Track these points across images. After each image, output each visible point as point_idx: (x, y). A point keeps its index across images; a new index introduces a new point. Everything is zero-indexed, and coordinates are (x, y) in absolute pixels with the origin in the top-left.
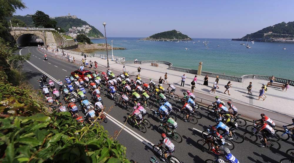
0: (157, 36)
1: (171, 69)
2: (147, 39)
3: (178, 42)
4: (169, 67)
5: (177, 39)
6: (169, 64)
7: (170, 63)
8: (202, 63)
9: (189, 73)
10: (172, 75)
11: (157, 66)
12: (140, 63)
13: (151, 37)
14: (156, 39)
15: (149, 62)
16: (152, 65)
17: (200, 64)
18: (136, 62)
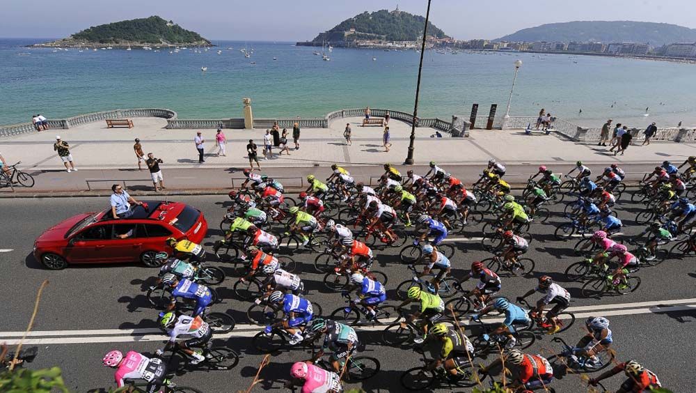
0: (99, 35)
1: (176, 128)
2: (64, 43)
3: (177, 51)
4: (169, 121)
5: (172, 43)
6: (166, 115)
7: (168, 112)
8: (249, 100)
9: (227, 128)
10: (183, 141)
11: (128, 125)
12: (63, 125)
13: (77, 37)
14: (102, 42)
15: (94, 119)
16: (111, 125)
17: (246, 102)
18: (41, 127)
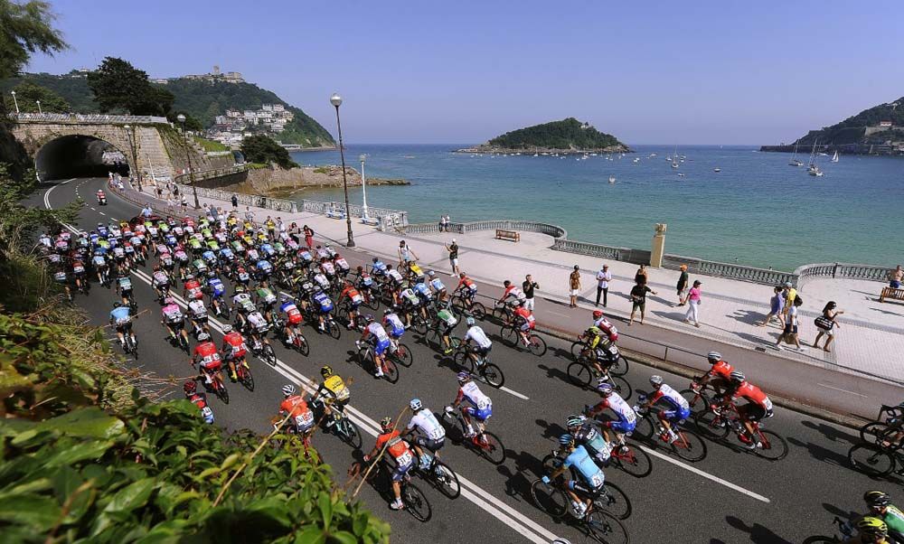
0: (512, 141)
1: (564, 251)
2: (482, 149)
3: (585, 157)
4: (556, 241)
5: (582, 149)
6: (555, 233)
7: (558, 229)
8: (665, 226)
9: (624, 260)
11: (514, 238)
12: (459, 229)
13: (492, 143)
14: (512, 148)
15: (486, 227)
16: (499, 236)
17: (659, 230)
18: (444, 228)
